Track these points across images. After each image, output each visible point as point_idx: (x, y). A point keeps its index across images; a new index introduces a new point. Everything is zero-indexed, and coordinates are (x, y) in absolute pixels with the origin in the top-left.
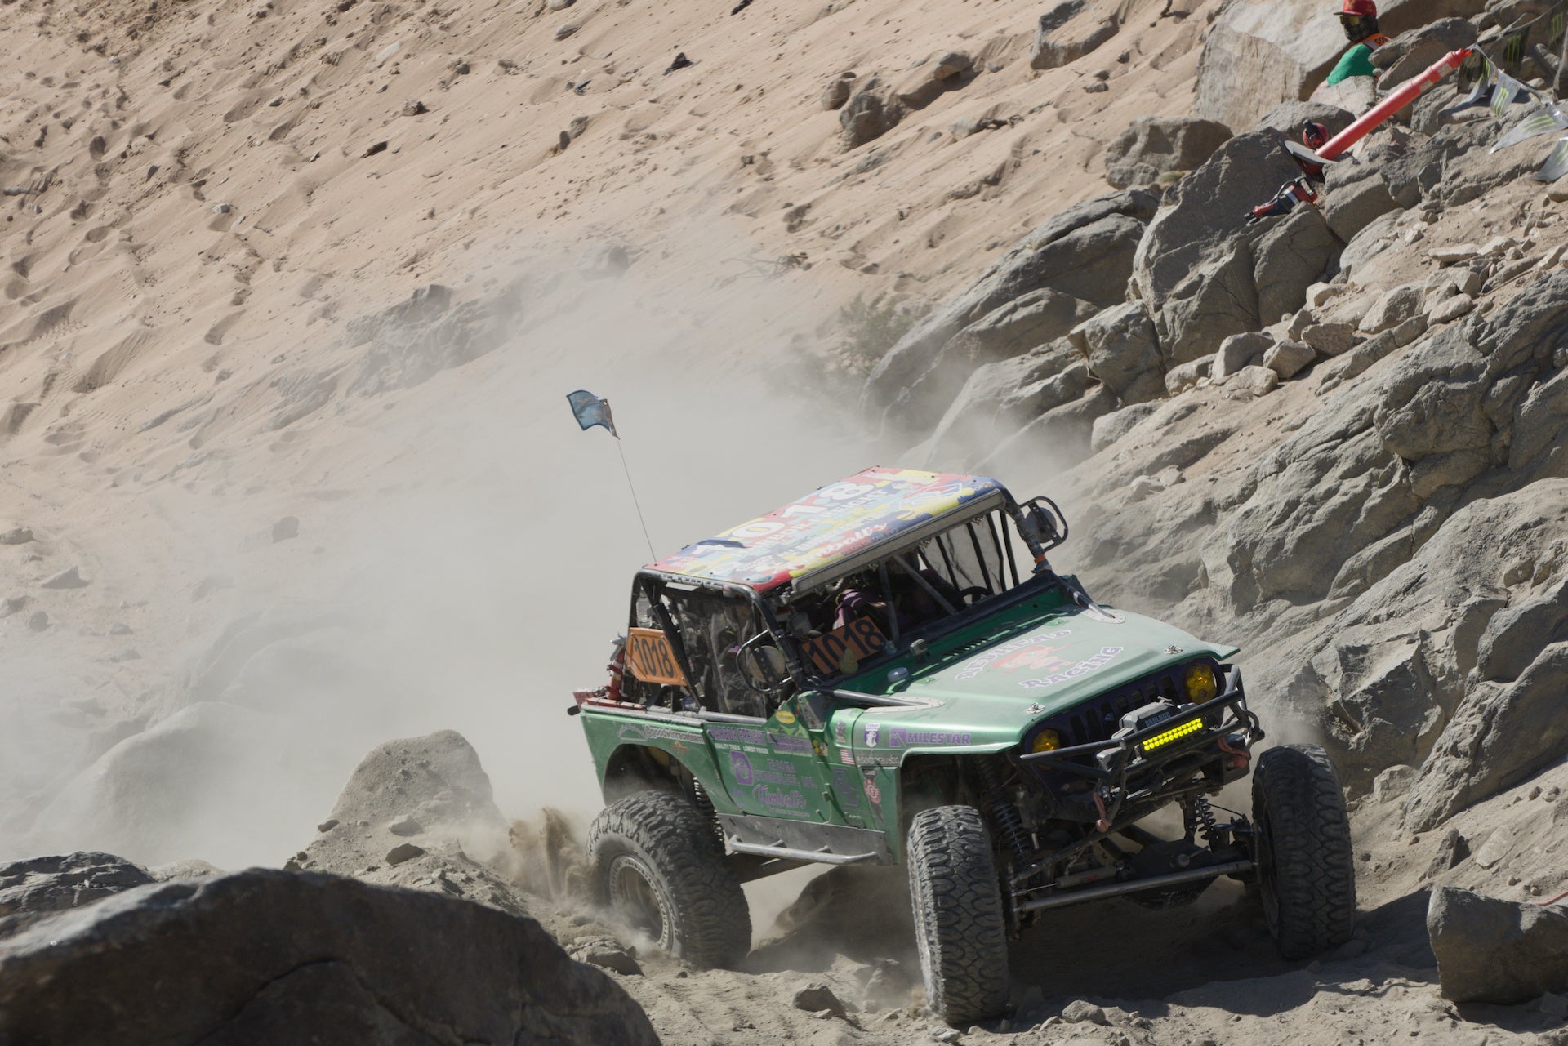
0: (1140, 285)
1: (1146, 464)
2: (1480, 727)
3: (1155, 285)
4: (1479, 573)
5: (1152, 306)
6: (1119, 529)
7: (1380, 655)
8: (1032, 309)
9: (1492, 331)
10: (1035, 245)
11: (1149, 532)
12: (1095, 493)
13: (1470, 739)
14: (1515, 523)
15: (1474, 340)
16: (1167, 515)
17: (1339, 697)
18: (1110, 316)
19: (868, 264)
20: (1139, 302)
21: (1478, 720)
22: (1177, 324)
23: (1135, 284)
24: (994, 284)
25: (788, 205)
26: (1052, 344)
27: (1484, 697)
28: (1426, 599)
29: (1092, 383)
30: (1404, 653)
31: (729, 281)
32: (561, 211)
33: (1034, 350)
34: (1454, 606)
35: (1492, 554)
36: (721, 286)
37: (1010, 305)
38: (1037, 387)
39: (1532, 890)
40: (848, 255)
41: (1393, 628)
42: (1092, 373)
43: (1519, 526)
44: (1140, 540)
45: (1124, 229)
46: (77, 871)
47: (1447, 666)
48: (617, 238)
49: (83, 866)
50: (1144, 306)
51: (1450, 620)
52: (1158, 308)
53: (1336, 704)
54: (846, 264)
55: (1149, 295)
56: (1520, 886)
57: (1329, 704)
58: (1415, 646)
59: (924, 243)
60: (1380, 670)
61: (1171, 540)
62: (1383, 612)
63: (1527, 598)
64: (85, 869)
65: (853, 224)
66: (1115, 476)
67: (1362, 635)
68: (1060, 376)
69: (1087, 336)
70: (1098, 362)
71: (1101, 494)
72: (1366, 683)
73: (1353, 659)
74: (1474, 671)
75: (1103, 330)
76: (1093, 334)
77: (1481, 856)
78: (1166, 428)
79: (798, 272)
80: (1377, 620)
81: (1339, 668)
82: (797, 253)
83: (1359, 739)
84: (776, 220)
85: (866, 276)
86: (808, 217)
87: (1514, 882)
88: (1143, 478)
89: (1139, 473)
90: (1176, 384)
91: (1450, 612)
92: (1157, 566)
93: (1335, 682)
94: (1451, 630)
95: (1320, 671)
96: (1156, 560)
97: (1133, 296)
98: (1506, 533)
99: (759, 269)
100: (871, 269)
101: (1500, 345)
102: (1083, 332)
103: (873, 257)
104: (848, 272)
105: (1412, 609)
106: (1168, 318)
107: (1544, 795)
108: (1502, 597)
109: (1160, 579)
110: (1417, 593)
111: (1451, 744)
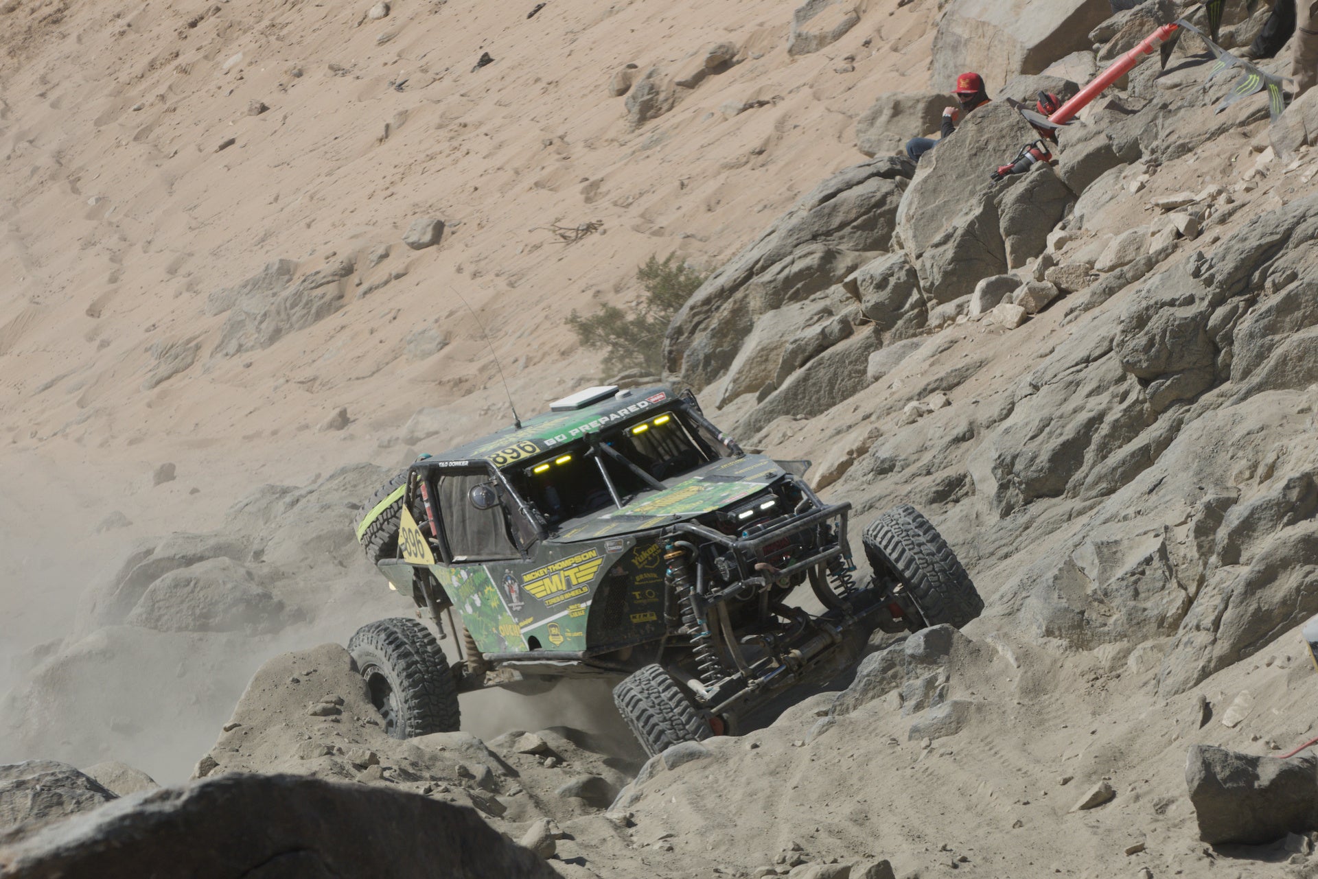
0: (903, 237)
1: (917, 391)
2: (1221, 607)
3: (915, 236)
4: (1212, 474)
5: (913, 256)
6: (897, 447)
7: (1131, 548)
8: (807, 262)
9: (1211, 267)
10: (808, 207)
11: (923, 449)
12: (873, 418)
13: (1212, 617)
14: (1240, 431)
15: (1196, 274)
16: (937, 435)
17: (1095, 585)
18: (877, 264)
19: (656, 228)
20: (902, 252)
21: (1217, 601)
22: (935, 269)
23: (898, 236)
24: (773, 242)
25: (587, 179)
26: (827, 291)
27: (1222, 581)
28: (1168, 498)
29: (864, 323)
30: (1151, 546)
31: (537, 247)
32: (389, 192)
33: (812, 297)
34: (1192, 504)
35: (1223, 457)
36: (530, 252)
37: (788, 259)
38: (817, 329)
39: (1272, 745)
40: (639, 221)
41: (1141, 524)
42: (864, 315)
43: (1245, 432)
44: (915, 457)
45: (884, 190)
46: (30, 777)
47: (1189, 556)
48: (438, 214)
49: (34, 772)
50: (906, 255)
51: (1189, 516)
52: (919, 256)
53: (1095, 592)
54: (637, 229)
55: (911, 247)
56: (1261, 742)
57: (1089, 592)
58: (1160, 539)
59: (703, 208)
60: (1132, 560)
61: (941, 456)
62: (1131, 511)
63: (1256, 495)
64: (36, 775)
65: (641, 194)
66: (890, 402)
67: (1114, 532)
68: (837, 318)
69: (859, 283)
70: (869, 305)
71: (878, 418)
72: (1120, 573)
73: (1108, 552)
74: (1213, 559)
75: (872, 277)
76: (864, 280)
77: (1226, 716)
78: (932, 360)
79: (594, 237)
80: (1125, 518)
81: (1096, 561)
82: (594, 221)
83: (1116, 621)
84: (574, 193)
85: (655, 239)
86: (603, 189)
87: (1255, 739)
88: (914, 403)
89: (910, 399)
90: (937, 322)
91: (1189, 509)
92: (929, 479)
93: (1093, 573)
94: (1191, 524)
95: (1080, 564)
96: (929, 473)
97: (896, 247)
98: (1234, 439)
99: (564, 237)
100: (659, 232)
101: (1219, 278)
102: (855, 280)
103: (662, 221)
104: (641, 235)
105: (1156, 507)
106: (928, 265)
107: (1277, 663)
108: (1234, 495)
109: (934, 489)
110: (1161, 494)
111: (1195, 622)
